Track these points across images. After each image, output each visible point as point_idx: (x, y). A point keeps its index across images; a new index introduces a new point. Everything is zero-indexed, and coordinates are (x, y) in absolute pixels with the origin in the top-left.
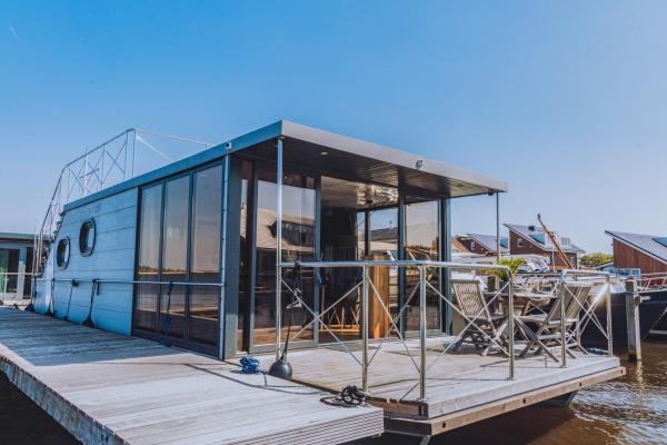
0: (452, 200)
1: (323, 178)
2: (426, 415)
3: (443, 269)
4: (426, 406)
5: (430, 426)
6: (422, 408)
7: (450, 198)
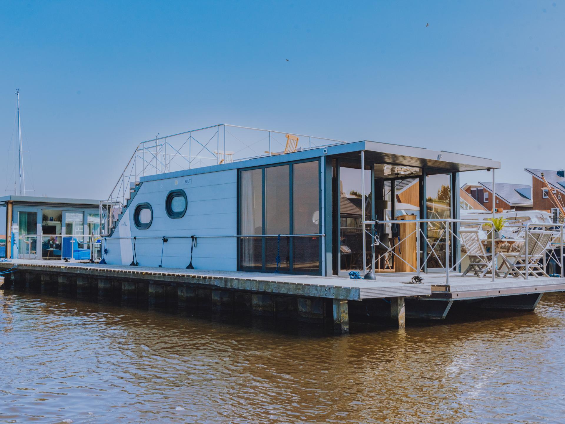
0: (460, 172)
1: (375, 164)
2: (449, 289)
3: (454, 223)
4: (449, 287)
5: (451, 294)
6: (447, 287)
7: (459, 171)
